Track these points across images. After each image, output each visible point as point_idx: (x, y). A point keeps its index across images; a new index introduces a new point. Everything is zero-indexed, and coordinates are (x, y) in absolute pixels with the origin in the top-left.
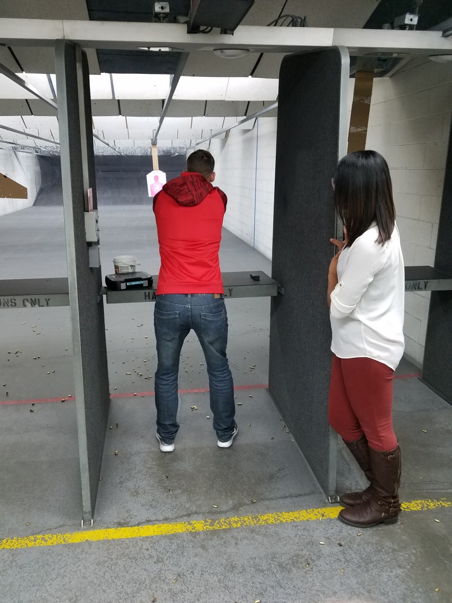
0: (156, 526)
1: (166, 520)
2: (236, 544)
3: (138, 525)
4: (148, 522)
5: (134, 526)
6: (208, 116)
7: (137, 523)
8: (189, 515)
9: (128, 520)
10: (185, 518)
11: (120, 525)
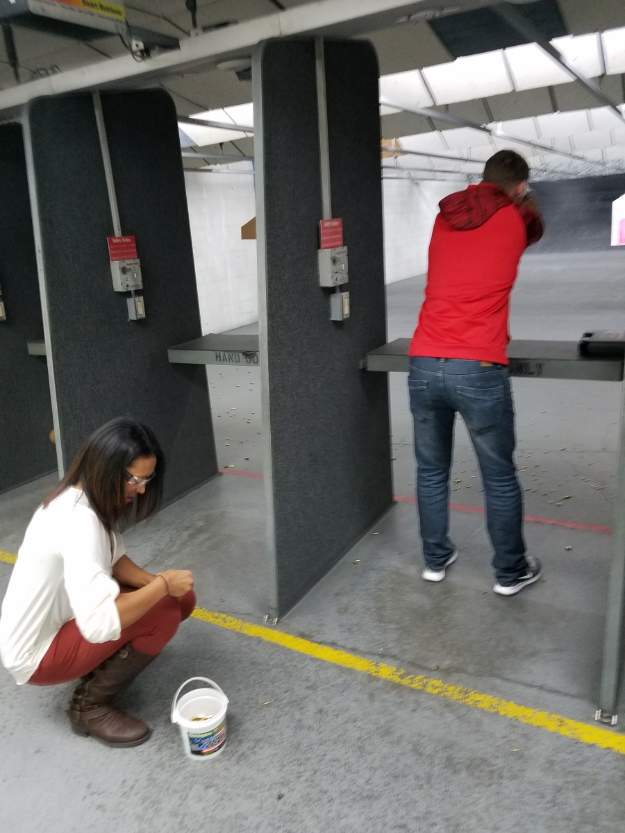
0: (338, 652)
1: (354, 650)
2: (414, 710)
3: (320, 643)
4: (333, 644)
5: (316, 642)
7: (320, 640)
8: (383, 656)
9: (314, 634)
10: (377, 657)
11: (302, 635)
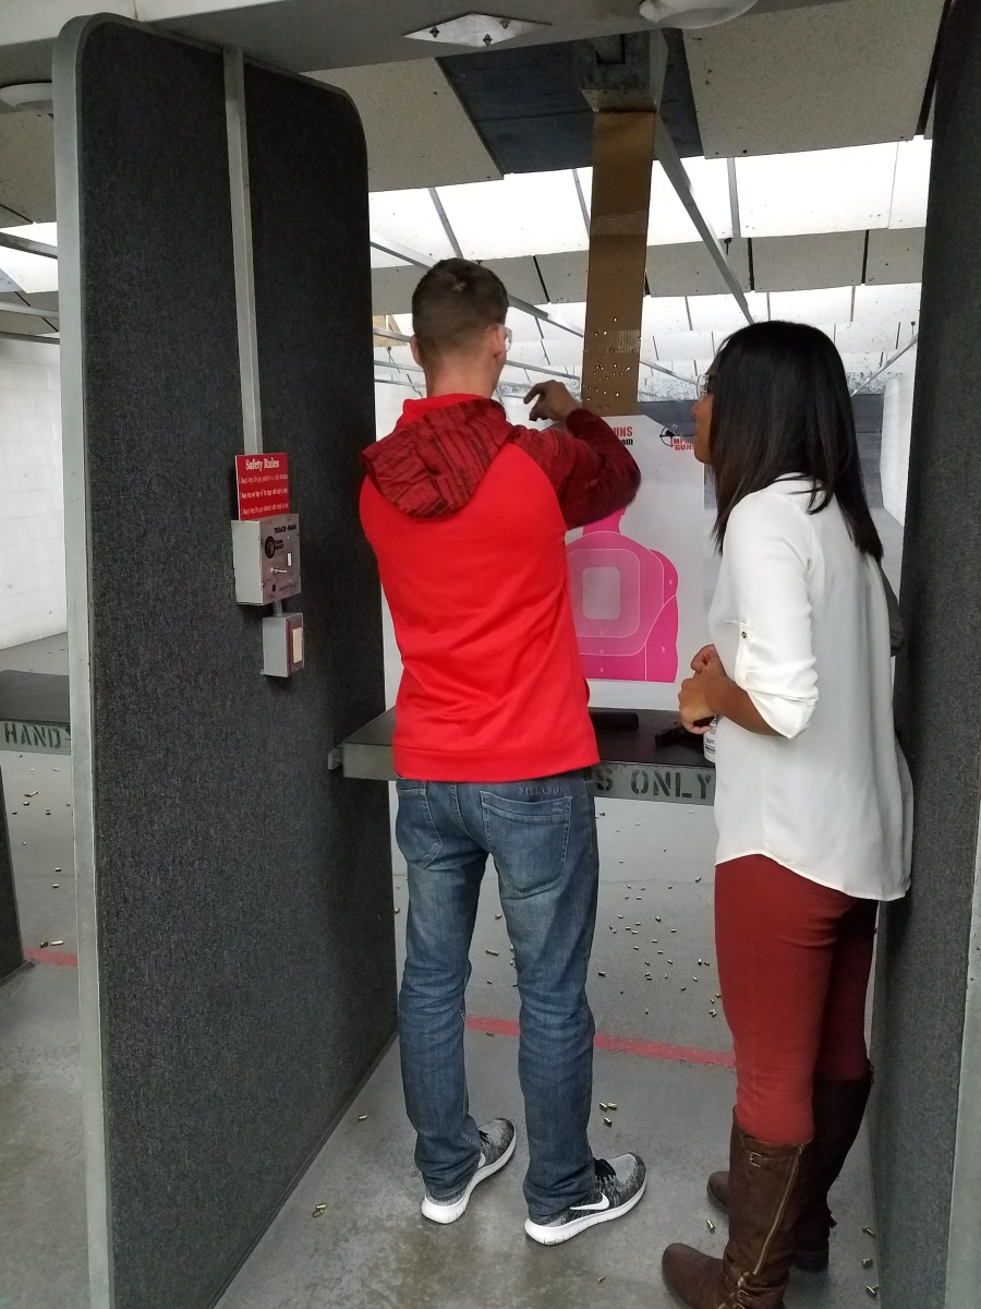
6: (873, 282)
